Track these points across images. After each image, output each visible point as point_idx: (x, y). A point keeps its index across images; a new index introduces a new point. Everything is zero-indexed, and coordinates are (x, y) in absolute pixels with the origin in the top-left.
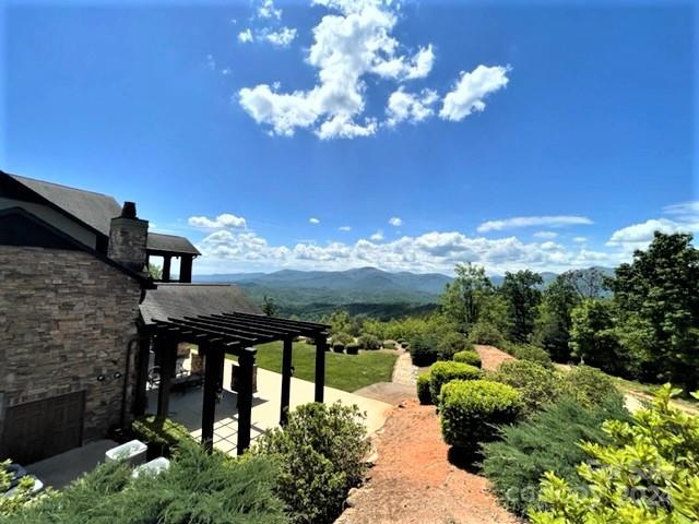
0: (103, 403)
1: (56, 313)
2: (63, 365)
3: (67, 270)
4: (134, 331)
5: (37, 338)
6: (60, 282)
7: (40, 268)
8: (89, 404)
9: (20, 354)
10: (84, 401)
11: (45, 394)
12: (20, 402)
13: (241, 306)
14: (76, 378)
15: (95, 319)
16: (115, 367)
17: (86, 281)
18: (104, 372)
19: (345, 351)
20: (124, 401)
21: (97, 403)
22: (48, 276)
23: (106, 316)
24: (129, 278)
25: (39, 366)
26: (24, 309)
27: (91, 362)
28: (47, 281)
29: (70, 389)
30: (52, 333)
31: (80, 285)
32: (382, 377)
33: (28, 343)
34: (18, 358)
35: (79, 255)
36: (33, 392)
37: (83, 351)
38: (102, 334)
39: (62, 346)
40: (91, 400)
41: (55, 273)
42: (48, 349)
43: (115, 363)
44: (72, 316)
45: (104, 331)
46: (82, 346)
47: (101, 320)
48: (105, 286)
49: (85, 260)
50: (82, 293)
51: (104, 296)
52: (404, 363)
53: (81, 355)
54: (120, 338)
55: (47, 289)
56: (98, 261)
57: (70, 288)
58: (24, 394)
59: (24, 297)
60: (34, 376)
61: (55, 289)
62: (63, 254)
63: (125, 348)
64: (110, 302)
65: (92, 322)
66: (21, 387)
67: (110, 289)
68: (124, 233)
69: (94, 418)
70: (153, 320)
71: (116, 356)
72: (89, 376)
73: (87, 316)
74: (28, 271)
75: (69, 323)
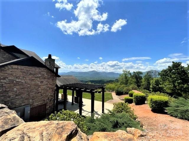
0: (50, 107)
1: (40, 84)
2: (42, 97)
3: (41, 72)
4: (56, 88)
5: (36, 90)
6: (40, 76)
7: (36, 72)
8: (47, 107)
9: (33, 94)
10: (46, 106)
11: (38, 104)
12: (33, 107)
13: (77, 81)
14: (44, 100)
15: (48, 85)
16: (52, 97)
17: (46, 75)
18: (50, 99)
19: (98, 92)
20: (54, 106)
21: (49, 106)
22: (38, 74)
23: (50, 84)
24: (54, 74)
25: (36, 97)
26: (33, 83)
27: (47, 96)
28: (38, 75)
29: (43, 103)
30: (39, 89)
31: (44, 76)
32: (110, 98)
33: (34, 92)
34: (32, 95)
35: (44, 69)
36: (36, 104)
37: (45, 93)
38: (49, 89)
39: (41, 92)
40: (47, 106)
41: (39, 73)
42: (38, 93)
43: (52, 96)
44: (43, 84)
45: (50, 88)
46: (45, 92)
47: (49, 85)
48: (49, 76)
49: (45, 70)
50: (45, 78)
51: (49, 79)
52: (114, 95)
53: (45, 94)
54: (53, 90)
55: (38, 78)
56: (48, 70)
57: (42, 77)
58: (34, 105)
59: (33, 80)
60: (36, 100)
61: (39, 77)
62: (41, 68)
63: (54, 92)
64: (50, 81)
65: (47, 86)
66: (33, 102)
67: (51, 77)
68: (50, 63)
69: (48, 110)
70: (60, 85)
71: (52, 94)
72: (47, 100)
73: (46, 84)
74: (34, 73)
75: (42, 86)
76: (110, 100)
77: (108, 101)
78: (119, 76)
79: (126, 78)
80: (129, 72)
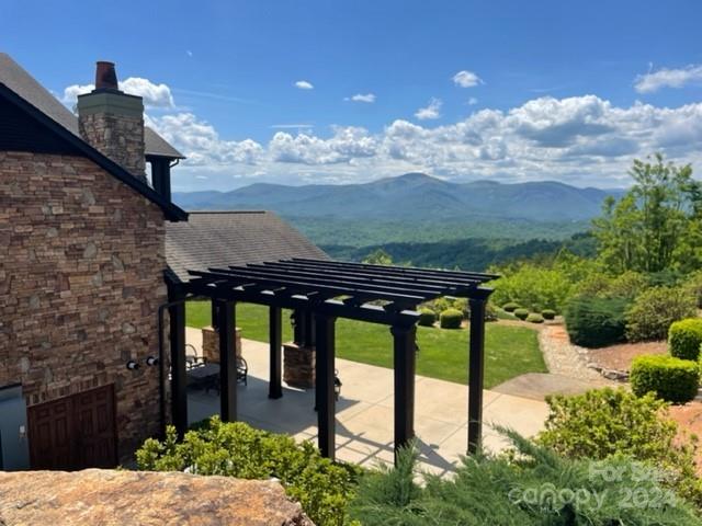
0: (138, 404)
1: (64, 265)
2: (82, 346)
3: (66, 190)
4: (163, 291)
5: (46, 304)
6: (61, 211)
7: (33, 188)
8: (120, 404)
9: (30, 327)
10: (114, 400)
11: (67, 388)
12: (41, 401)
13: (295, 249)
14: (101, 365)
15: (112, 271)
16: (146, 349)
17: (93, 209)
18: (134, 356)
20: (162, 401)
21: (130, 403)
22: (44, 201)
23: (126, 267)
24: (147, 202)
25: (53, 347)
26: (23, 256)
27: (116, 340)
28: (45, 210)
29: (95, 381)
30: (62, 294)
31: (85, 215)
32: (528, 364)
33: (36, 311)
34: (28, 334)
35: (80, 164)
36: (54, 386)
37: (104, 323)
38: (124, 295)
39: (76, 316)
40: (123, 398)
41: (53, 195)
42: (62, 319)
43: (145, 341)
44: (83, 268)
45: (126, 291)
46: (103, 315)
47: (120, 274)
48: (117, 216)
49: (87, 171)
50: (90, 228)
51: (119, 234)
52: (556, 342)
53: (102, 329)
54: (147, 302)
55: (47, 223)
56: (103, 174)
57: (75, 221)
58: (43, 388)
59: (20, 237)
60: (52, 361)
61: (56, 222)
62: (59, 163)
63: (154, 318)
64: (127, 241)
65: (109, 277)
66: (39, 376)
67: (125, 222)
69: (129, 426)
70: (191, 273)
71: (145, 331)
72: (116, 362)
73: (102, 267)
74: (19, 194)
75: (82, 280)
76: (522, 379)
77: (509, 384)
78: (598, 211)
79: (657, 220)
80: (687, 173)
